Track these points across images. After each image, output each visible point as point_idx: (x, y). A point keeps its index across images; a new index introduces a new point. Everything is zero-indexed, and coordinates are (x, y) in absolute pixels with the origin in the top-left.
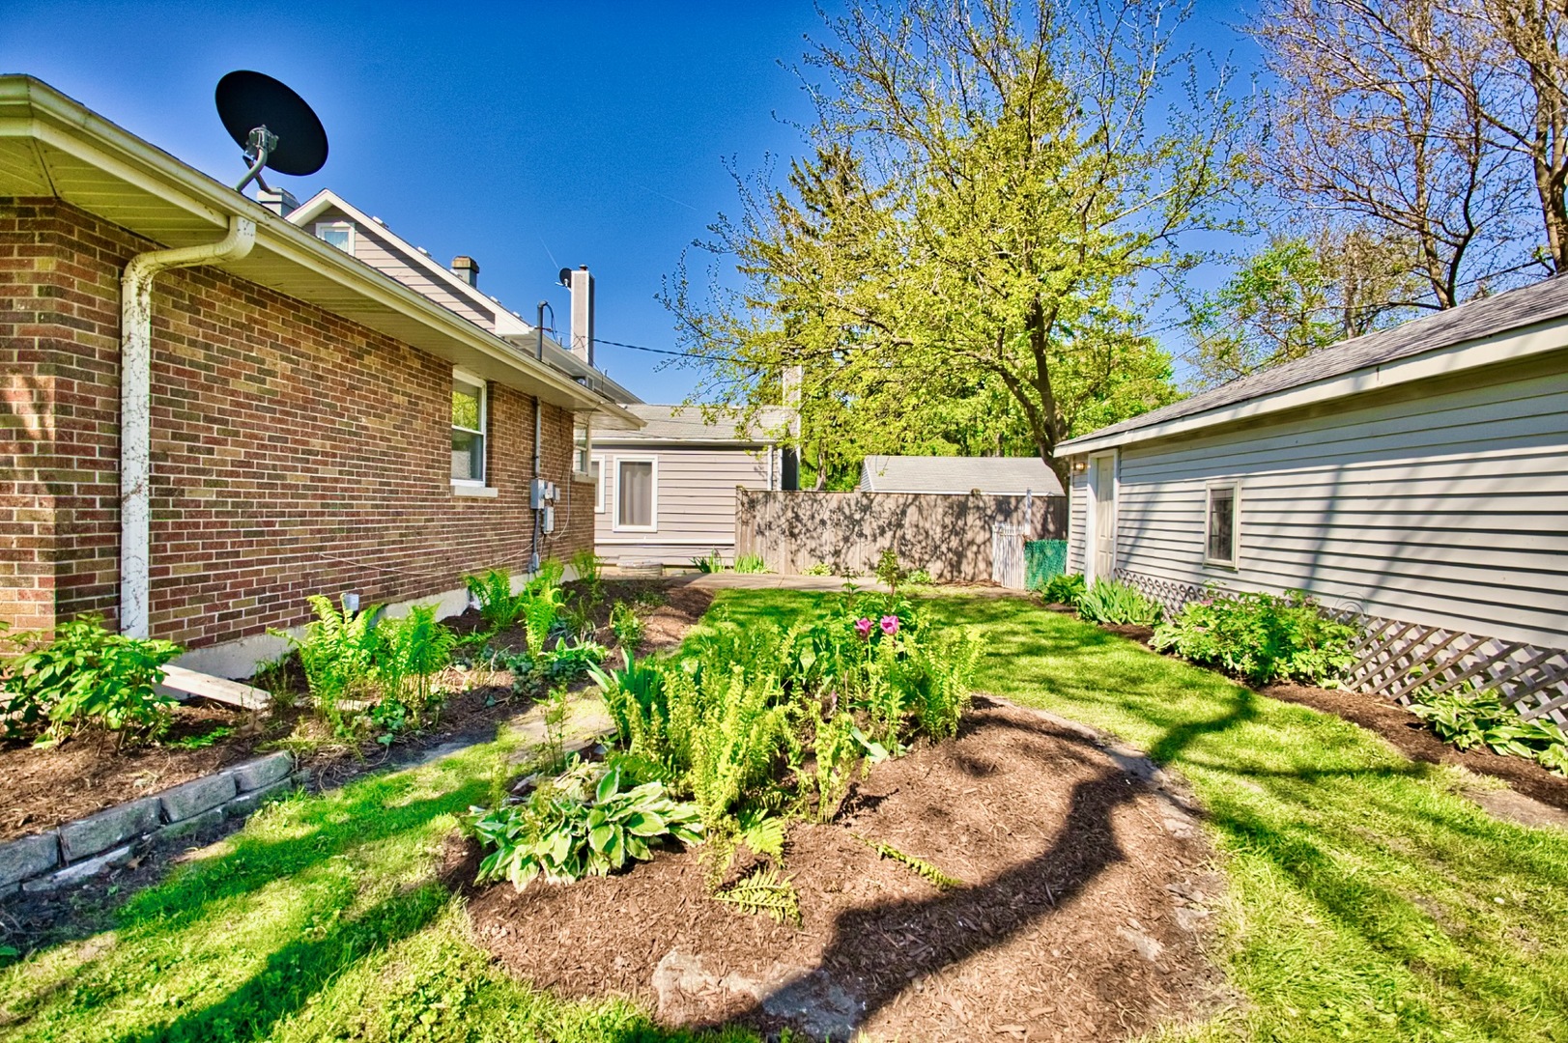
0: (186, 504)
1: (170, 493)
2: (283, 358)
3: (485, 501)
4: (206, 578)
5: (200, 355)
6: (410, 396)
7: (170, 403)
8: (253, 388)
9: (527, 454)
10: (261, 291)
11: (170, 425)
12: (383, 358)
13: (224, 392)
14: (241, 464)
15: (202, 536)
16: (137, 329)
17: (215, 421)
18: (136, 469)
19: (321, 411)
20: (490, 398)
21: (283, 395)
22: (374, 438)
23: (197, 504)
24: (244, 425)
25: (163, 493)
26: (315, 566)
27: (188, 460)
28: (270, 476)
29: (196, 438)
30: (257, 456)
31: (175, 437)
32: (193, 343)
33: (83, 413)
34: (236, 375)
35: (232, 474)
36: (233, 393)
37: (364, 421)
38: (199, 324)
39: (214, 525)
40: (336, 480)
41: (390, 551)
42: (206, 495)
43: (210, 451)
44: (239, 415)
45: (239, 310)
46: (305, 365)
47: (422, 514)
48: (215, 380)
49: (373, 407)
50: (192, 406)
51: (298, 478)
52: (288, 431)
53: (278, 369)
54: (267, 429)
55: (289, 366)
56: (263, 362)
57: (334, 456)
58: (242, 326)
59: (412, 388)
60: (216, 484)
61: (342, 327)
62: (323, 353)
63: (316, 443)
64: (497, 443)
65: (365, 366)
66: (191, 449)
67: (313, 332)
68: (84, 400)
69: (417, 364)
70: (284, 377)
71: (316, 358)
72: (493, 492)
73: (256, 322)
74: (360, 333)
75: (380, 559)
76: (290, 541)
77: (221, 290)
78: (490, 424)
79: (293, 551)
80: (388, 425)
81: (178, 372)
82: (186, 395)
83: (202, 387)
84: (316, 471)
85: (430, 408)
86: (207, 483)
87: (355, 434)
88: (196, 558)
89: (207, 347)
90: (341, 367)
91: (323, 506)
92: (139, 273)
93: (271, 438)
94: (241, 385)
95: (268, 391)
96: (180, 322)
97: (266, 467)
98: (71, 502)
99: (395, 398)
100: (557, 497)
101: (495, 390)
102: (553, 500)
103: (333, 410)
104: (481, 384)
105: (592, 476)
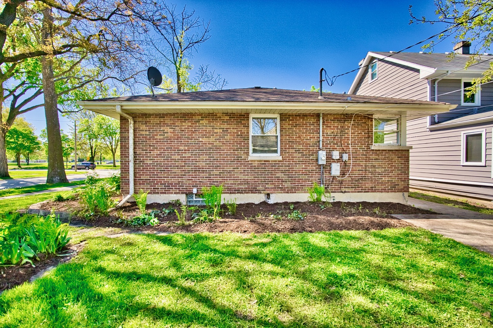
0: (145, 164)
1: (141, 162)
2: (170, 128)
3: (276, 161)
4: (150, 180)
5: (148, 133)
6: (224, 129)
7: (141, 144)
8: (162, 137)
9: (313, 140)
10: (163, 114)
11: (141, 148)
12: (209, 120)
13: (153, 139)
14: (159, 155)
15: (149, 171)
17: (151, 146)
18: (131, 157)
19: (183, 139)
20: (281, 120)
21: (170, 137)
22: (206, 144)
23: (148, 164)
24: (159, 146)
26: (182, 180)
27: (145, 155)
28: (167, 157)
29: (147, 150)
30: (163, 153)
31: (142, 150)
32: (146, 131)
33: (124, 148)
34: (157, 135)
35: (156, 157)
36: (156, 139)
37: (201, 139)
38: (147, 126)
39: (152, 168)
40: (190, 157)
41: (213, 177)
42: (149, 162)
43: (151, 153)
44: (158, 144)
45: (157, 120)
46: (177, 128)
47: (232, 166)
48: (151, 137)
49: (204, 135)
50: (146, 144)
51: (177, 157)
52: (172, 146)
53: (169, 131)
54: (166, 146)
55: (172, 130)
56: (164, 130)
57: (189, 150)
58: (158, 124)
59: (225, 126)
60: (152, 159)
61: (190, 115)
62: (184, 124)
63: (182, 148)
65: (201, 124)
66: (146, 153)
67: (180, 119)
68: (125, 146)
70: (170, 133)
71: (181, 126)
73: (162, 122)
74: (198, 115)
75: (209, 180)
76: (173, 173)
77: (152, 117)
78: (282, 130)
79: (174, 175)
80: (212, 139)
81: (143, 137)
82: (144, 141)
83: (148, 139)
84: (182, 155)
85: (236, 130)
86: (150, 159)
87: (197, 144)
88: (147, 175)
89: (149, 131)
90: (191, 126)
91: (185, 164)
92: (130, 121)
93: (167, 148)
94: (158, 137)
95: (166, 137)
96: (143, 127)
97: (166, 155)
98: (123, 164)
99: (216, 131)
100: (345, 157)
101: (285, 116)
102: (340, 160)
103: (188, 138)
104: (277, 116)
105: (408, 144)
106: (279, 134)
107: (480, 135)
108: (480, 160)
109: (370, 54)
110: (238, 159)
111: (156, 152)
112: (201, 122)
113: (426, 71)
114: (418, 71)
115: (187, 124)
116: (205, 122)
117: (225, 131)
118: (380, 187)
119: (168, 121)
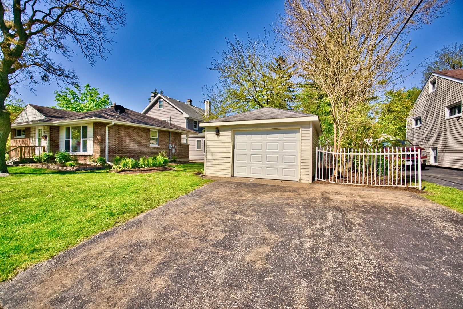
2: (123, 132)
3: (158, 148)
5: (113, 133)
8: (119, 136)
9: (168, 141)
12: (137, 130)
13: (116, 136)
15: (113, 151)
16: (107, 132)
17: (115, 139)
18: (107, 144)
20: (159, 133)
21: (123, 136)
22: (136, 140)
23: (113, 147)
25: (109, 146)
26: (127, 155)
27: (112, 143)
29: (113, 141)
30: (119, 143)
31: (111, 141)
35: (117, 144)
37: (134, 138)
38: (113, 130)
39: (115, 149)
40: (130, 145)
41: (139, 154)
44: (117, 138)
45: (117, 128)
46: (125, 132)
47: (144, 149)
49: (136, 136)
51: (125, 145)
52: (123, 140)
54: (121, 140)
56: (120, 133)
57: (130, 142)
58: (118, 130)
59: (142, 133)
63: (127, 141)
64: (160, 139)
67: (126, 129)
68: (103, 138)
69: (143, 130)
70: (123, 134)
71: (127, 131)
72: (159, 146)
75: (137, 154)
77: (115, 126)
78: (159, 136)
79: (124, 153)
80: (138, 138)
81: (111, 135)
82: (112, 137)
85: (146, 135)
86: (114, 145)
87: (133, 140)
88: (112, 153)
91: (128, 148)
92: (107, 127)
94: (118, 135)
95: (121, 136)
96: (111, 130)
97: (121, 144)
99: (139, 135)
100: (176, 147)
101: (160, 131)
102: (174, 148)
103: (129, 137)
104: (157, 131)
105: (189, 143)
106: (158, 137)
107: (200, 141)
108: (200, 149)
109: (159, 95)
110: (146, 146)
111: (117, 142)
112: (134, 130)
113: (186, 115)
114: (183, 114)
115: (129, 131)
116: (135, 131)
117: (143, 135)
118: (183, 157)
119: (122, 129)
